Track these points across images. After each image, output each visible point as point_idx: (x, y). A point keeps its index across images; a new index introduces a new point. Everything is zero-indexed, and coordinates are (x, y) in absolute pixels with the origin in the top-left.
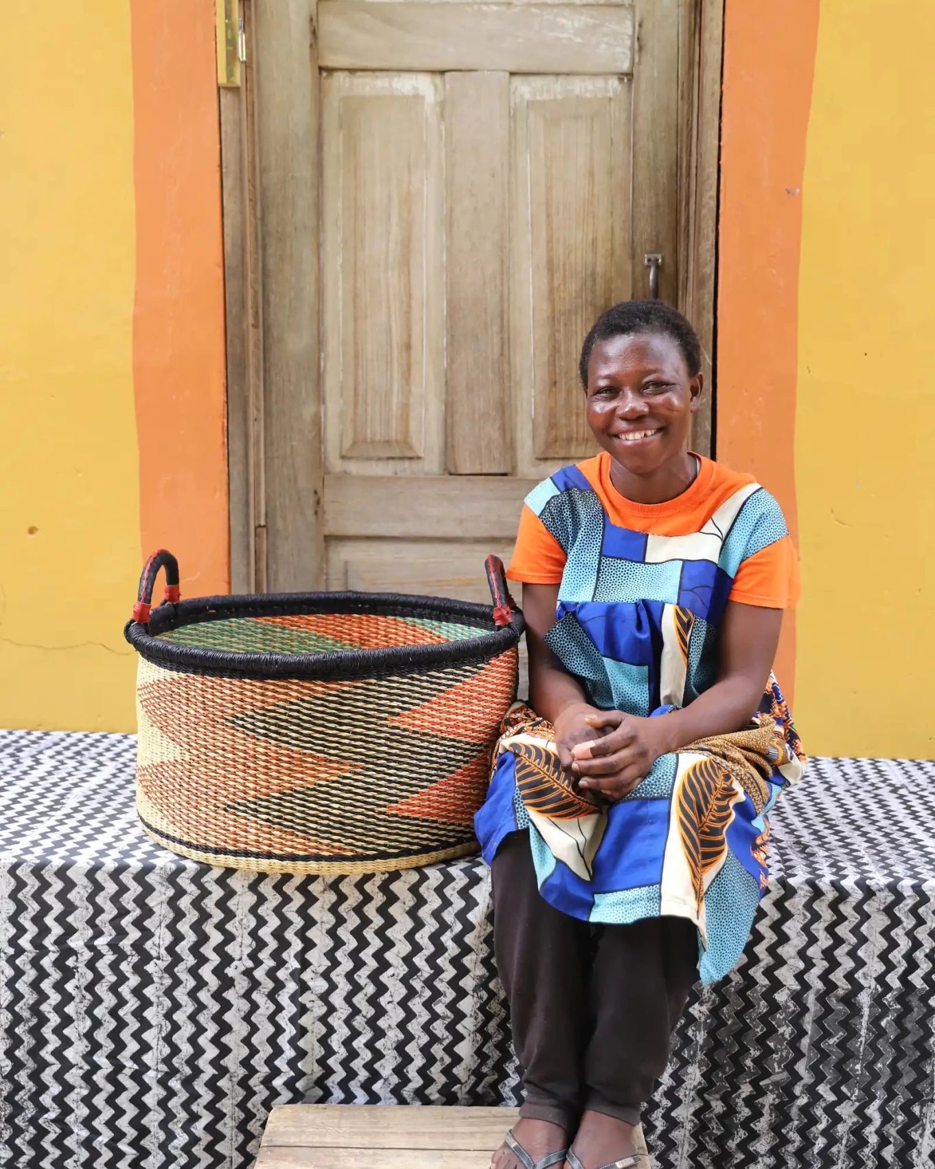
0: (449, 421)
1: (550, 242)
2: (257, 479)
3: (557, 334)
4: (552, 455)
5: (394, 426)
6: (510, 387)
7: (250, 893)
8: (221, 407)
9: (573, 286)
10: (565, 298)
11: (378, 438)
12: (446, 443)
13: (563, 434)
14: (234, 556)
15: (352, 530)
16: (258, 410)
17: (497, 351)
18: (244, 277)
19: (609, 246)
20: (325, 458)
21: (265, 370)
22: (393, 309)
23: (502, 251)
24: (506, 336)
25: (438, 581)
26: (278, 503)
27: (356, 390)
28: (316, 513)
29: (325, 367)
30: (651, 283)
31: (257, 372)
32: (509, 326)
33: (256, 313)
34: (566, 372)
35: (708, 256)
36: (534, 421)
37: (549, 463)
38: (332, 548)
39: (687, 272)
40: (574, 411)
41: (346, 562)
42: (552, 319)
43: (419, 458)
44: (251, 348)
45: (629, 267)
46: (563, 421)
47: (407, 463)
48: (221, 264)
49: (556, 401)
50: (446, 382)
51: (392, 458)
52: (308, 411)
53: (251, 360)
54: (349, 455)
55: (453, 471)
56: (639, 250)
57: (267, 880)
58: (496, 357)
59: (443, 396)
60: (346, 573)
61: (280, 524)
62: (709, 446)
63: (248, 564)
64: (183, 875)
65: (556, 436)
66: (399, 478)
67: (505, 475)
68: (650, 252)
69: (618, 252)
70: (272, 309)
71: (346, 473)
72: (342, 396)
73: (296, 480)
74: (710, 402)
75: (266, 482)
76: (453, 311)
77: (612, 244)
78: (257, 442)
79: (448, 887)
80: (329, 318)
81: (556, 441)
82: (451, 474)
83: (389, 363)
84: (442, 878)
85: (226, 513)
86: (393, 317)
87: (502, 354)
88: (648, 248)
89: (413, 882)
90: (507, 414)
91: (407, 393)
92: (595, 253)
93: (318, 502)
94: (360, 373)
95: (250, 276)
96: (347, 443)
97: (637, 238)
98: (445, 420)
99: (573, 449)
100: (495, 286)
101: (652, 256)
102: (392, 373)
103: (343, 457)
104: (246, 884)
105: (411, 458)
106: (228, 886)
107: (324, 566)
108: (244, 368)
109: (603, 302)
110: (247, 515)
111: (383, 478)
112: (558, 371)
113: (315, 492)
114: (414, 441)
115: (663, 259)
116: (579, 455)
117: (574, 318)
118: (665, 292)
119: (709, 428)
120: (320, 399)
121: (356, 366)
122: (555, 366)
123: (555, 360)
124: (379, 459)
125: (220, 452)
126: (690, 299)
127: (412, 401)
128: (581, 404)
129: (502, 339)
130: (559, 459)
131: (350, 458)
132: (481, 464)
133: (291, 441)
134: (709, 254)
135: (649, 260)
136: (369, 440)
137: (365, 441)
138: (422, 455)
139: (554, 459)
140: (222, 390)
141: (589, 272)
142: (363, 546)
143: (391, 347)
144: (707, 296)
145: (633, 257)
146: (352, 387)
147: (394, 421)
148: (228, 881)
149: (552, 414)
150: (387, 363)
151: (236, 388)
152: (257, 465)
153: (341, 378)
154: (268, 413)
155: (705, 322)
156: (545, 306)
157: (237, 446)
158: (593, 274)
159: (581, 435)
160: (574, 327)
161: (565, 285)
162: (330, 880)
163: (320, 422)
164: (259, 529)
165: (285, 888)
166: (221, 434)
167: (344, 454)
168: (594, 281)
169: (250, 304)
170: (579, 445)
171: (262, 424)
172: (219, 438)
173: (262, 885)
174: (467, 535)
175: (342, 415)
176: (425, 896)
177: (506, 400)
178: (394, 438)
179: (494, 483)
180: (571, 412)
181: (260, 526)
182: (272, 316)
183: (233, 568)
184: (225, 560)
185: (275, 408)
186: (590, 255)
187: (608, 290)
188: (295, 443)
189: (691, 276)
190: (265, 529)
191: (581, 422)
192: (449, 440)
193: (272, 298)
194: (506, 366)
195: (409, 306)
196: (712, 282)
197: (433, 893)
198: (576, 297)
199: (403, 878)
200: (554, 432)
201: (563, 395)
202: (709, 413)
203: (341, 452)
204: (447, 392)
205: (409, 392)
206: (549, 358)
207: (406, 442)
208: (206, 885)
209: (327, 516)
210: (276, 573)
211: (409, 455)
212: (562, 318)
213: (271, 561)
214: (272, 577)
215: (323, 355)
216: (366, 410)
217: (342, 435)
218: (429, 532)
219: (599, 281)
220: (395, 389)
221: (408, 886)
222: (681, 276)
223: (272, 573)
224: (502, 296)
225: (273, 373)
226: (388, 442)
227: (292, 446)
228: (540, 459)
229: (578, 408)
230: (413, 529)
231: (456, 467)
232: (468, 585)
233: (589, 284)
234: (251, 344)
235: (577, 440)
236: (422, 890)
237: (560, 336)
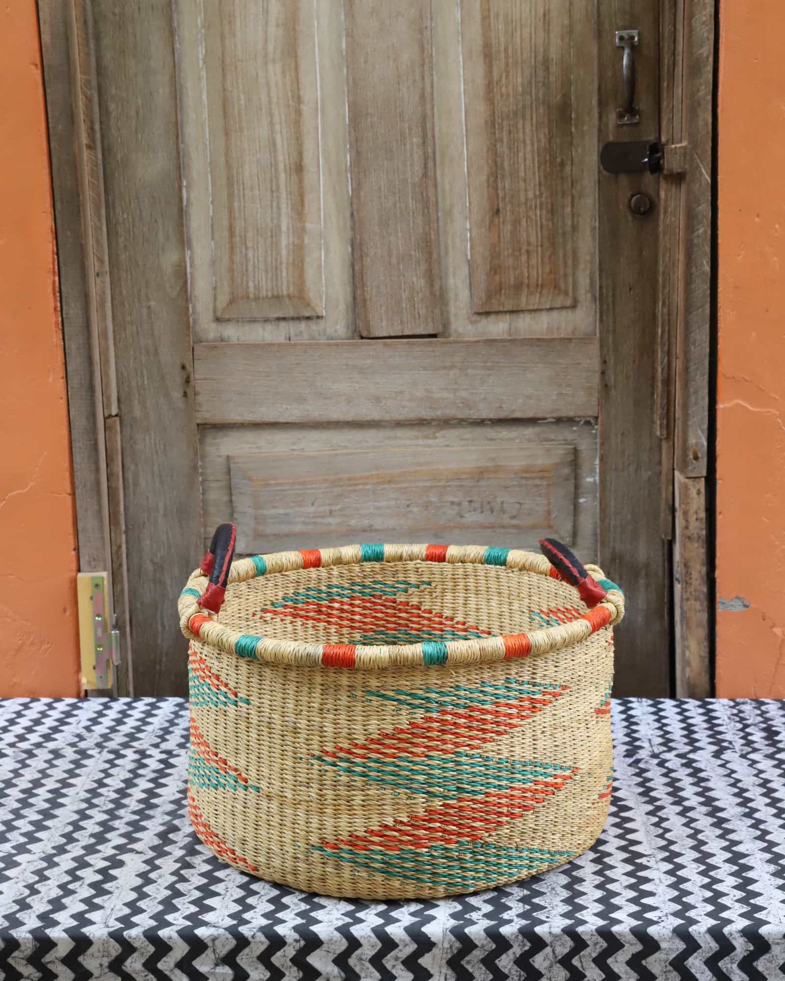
0: (357, 268)
1: (485, 18)
2: (104, 353)
3: (498, 146)
4: (496, 308)
5: (284, 275)
6: (438, 219)
7: (111, 974)
8: (51, 260)
9: (519, 80)
10: (508, 95)
11: (263, 293)
12: (354, 299)
13: (511, 278)
14: (77, 458)
15: (235, 416)
16: (101, 261)
17: (418, 169)
18: (70, 80)
19: (566, 22)
20: (195, 322)
21: (107, 207)
22: (276, 119)
23: (421, 32)
24: (430, 150)
25: (349, 479)
26: (134, 384)
27: (231, 229)
28: (185, 394)
29: (188, 199)
30: (625, 71)
31: (97, 209)
32: (434, 136)
33: (92, 128)
34: (512, 197)
35: (705, 32)
36: (470, 264)
37: (492, 318)
38: (209, 440)
39: (674, 54)
40: (524, 248)
41: (228, 457)
42: (492, 124)
43: (318, 317)
44: (87, 179)
45: (595, 51)
46: (511, 261)
47: (303, 325)
48: (38, 62)
49: (499, 236)
50: (352, 215)
51: (284, 319)
52: (170, 259)
53: (89, 195)
54: (227, 317)
55: (364, 335)
56: (607, 26)
57: (135, 955)
58: (417, 179)
59: (349, 234)
60: (229, 471)
61: (137, 413)
62: (709, 292)
63: (97, 470)
64: (16, 954)
65: (501, 283)
66: (295, 345)
67: (434, 336)
68: (625, 29)
69: (578, 28)
70: (112, 122)
71: (222, 340)
72: (213, 239)
73: (156, 353)
74: (709, 232)
75: (116, 356)
76: (357, 117)
77: (570, 17)
78: (102, 304)
79: (389, 956)
80: (191, 131)
81: (501, 289)
82: (362, 338)
83: (274, 191)
84: (379, 945)
85: (63, 402)
86: (277, 127)
87: (425, 175)
88: (620, 24)
89: (338, 952)
90: (435, 256)
91: (300, 231)
92: (547, 32)
93: (187, 381)
94: (236, 204)
95: (79, 76)
96: (223, 299)
97: (603, 8)
98: (353, 265)
99: (524, 299)
100: (414, 81)
101: (625, 33)
102: (278, 204)
103: (218, 320)
104: (106, 962)
105: (308, 318)
106: (81, 966)
107: (200, 463)
108: (79, 206)
109: (559, 97)
110: (93, 404)
111: (271, 345)
112: (501, 195)
113: (183, 367)
114: (311, 294)
115: (639, 34)
116: (531, 307)
117: (521, 122)
118: (643, 83)
119: (707, 268)
120: (184, 241)
121: (231, 195)
122: (496, 189)
123: (496, 181)
124: (266, 321)
125: (53, 319)
126: (678, 91)
127: (306, 241)
128: (533, 239)
129: (425, 153)
130: (506, 312)
131: (229, 320)
132: (402, 323)
133: (148, 299)
134: (705, 29)
135: (621, 38)
136: (252, 296)
137: (248, 298)
138: (324, 314)
139: (498, 313)
140: (50, 237)
141: (540, 58)
142: (250, 436)
143: (276, 170)
144: (703, 87)
145: (599, 34)
146: (226, 223)
147: (284, 266)
148: (80, 959)
149: (494, 254)
150: (272, 192)
151: (69, 234)
152: (104, 334)
153: (211, 214)
154: (114, 265)
155: (701, 123)
156: (481, 107)
157: (74, 310)
158: (546, 63)
159: (533, 281)
160: (521, 135)
161: (507, 77)
162: (223, 951)
163: (186, 274)
164: (109, 421)
165: (160, 966)
166: (52, 295)
167: (219, 314)
168: (547, 69)
169: (82, 117)
170: (531, 293)
171: (108, 279)
172: (50, 302)
173: (128, 962)
174: (387, 417)
175: (213, 263)
176: (357, 969)
177: (433, 237)
178: (285, 293)
179: (420, 348)
180: (520, 250)
181: (110, 416)
182: (113, 131)
183: (78, 474)
184: (66, 464)
185: (123, 257)
186: (541, 34)
187: (566, 84)
188: (153, 303)
189: (679, 58)
190: (117, 419)
191: (534, 262)
192: (359, 292)
193: (112, 107)
194: (431, 190)
195: (299, 113)
196: (710, 68)
197: (368, 965)
198: (523, 94)
199: (324, 947)
200: (497, 277)
201: (509, 227)
202: (708, 249)
203: (215, 310)
204: (353, 229)
205: (303, 229)
206: (488, 177)
207: (300, 296)
208: (49, 966)
209: (201, 399)
210: (136, 476)
211: (307, 314)
212: (505, 123)
213: (128, 461)
214: (131, 481)
215: (185, 183)
216: (246, 255)
217: (215, 288)
218: (335, 414)
219: (553, 69)
220: (284, 228)
221: (332, 957)
222: (666, 60)
223: (130, 476)
224: (422, 96)
225: (118, 210)
226: (277, 298)
227: (149, 307)
228: (479, 314)
229: (529, 244)
230: (315, 410)
231: (368, 330)
232: (390, 482)
233: (541, 73)
234: (87, 169)
235: (528, 286)
236: (352, 961)
237: (503, 148)
